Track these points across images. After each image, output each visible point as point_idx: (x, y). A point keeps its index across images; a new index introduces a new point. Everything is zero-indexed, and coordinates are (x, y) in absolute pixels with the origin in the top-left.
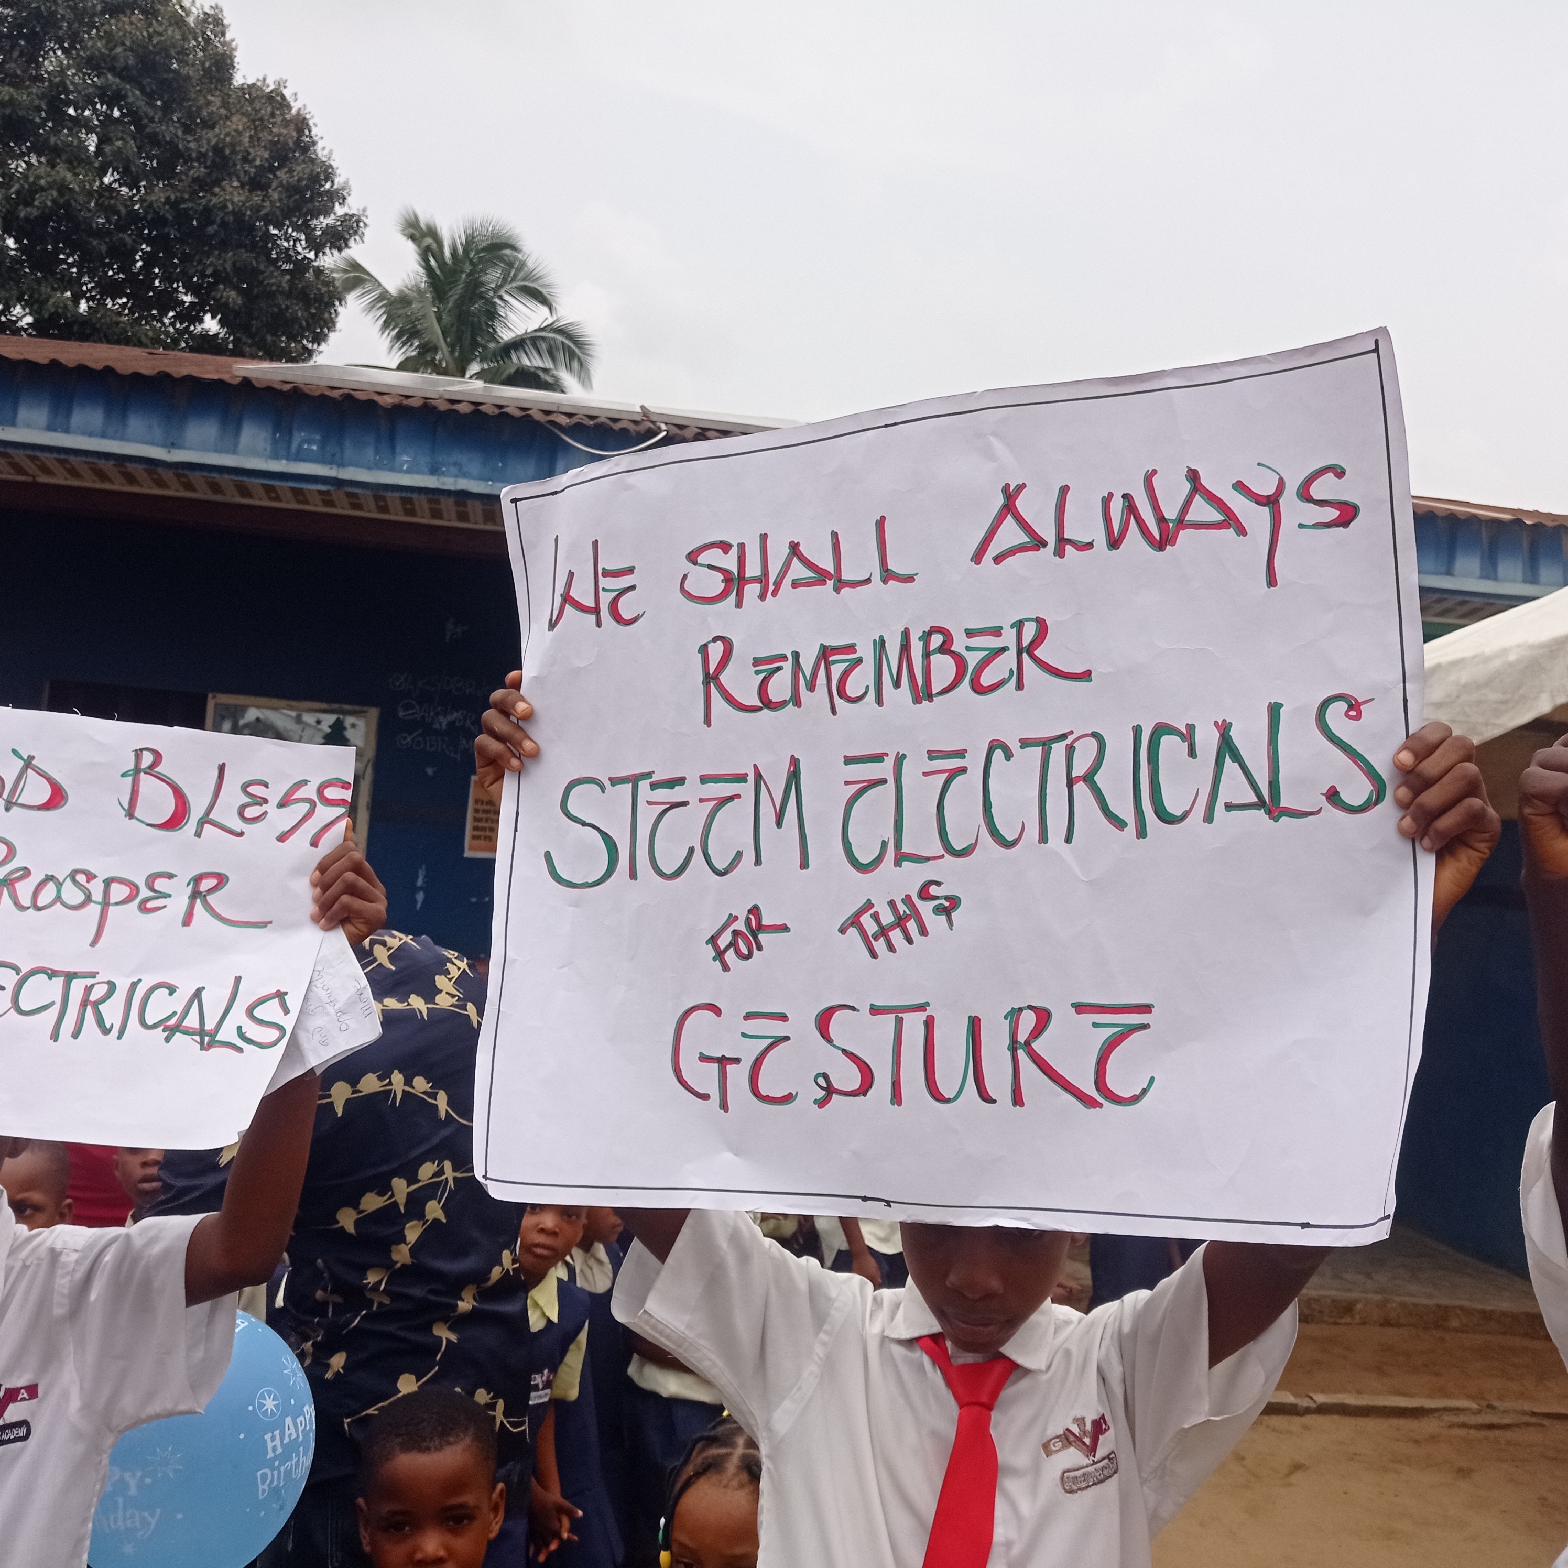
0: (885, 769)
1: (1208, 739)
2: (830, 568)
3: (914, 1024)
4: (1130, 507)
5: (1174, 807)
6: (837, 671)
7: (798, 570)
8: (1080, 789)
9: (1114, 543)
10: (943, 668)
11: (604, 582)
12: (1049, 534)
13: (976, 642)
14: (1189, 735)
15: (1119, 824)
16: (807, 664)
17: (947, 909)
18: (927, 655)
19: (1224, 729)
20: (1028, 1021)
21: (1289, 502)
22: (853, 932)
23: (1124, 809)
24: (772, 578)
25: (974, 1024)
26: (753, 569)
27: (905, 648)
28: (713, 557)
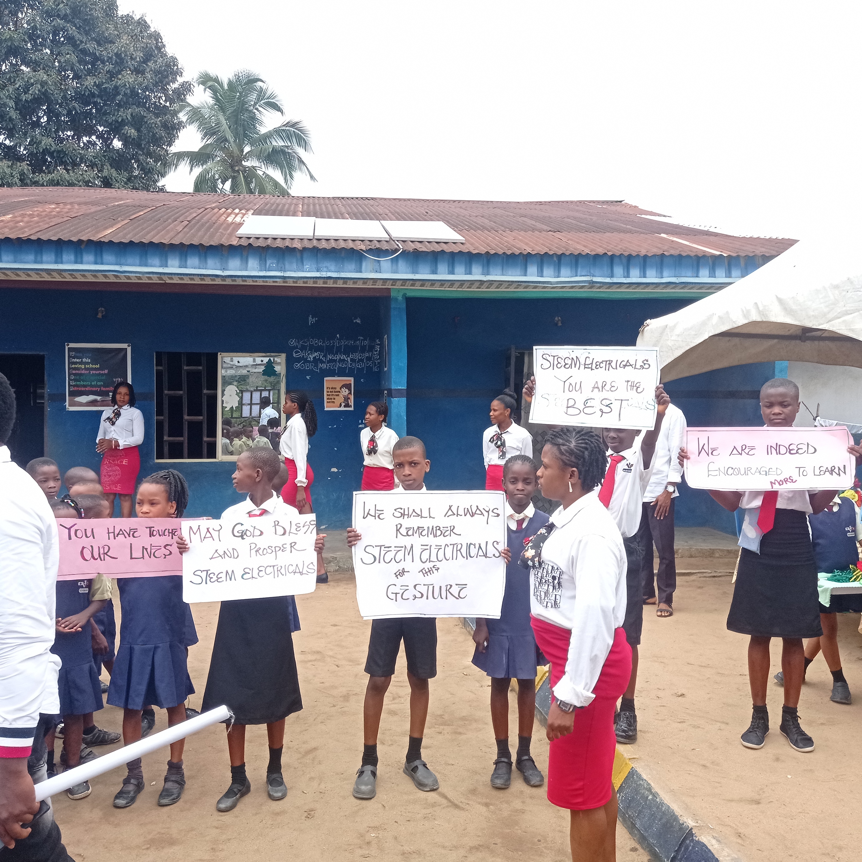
0: (428, 547)
1: (477, 546)
2: (420, 514)
3: (431, 587)
4: (468, 510)
5: (472, 556)
6: (420, 531)
7: (414, 514)
8: (458, 552)
9: (465, 515)
10: (439, 533)
11: (377, 512)
12: (456, 513)
13: (444, 529)
14: (475, 545)
15: (464, 557)
16: (415, 529)
17: (437, 569)
18: (436, 530)
19: (480, 544)
20: (449, 587)
21: (490, 512)
22: (421, 573)
23: (465, 555)
24: (410, 514)
25: (441, 587)
26: (406, 513)
27: (433, 529)
28: (399, 510)
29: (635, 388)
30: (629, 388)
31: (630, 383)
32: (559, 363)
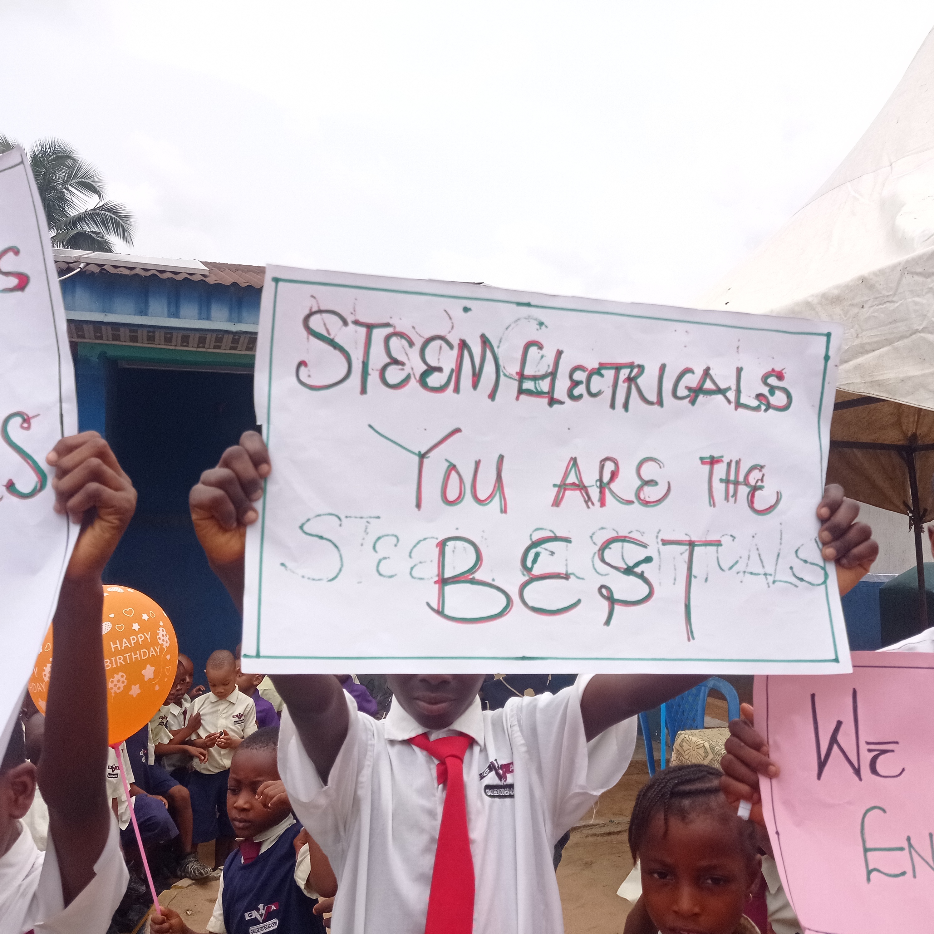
29: (743, 491)
30: (719, 488)
31: (720, 470)
32: (395, 362)
